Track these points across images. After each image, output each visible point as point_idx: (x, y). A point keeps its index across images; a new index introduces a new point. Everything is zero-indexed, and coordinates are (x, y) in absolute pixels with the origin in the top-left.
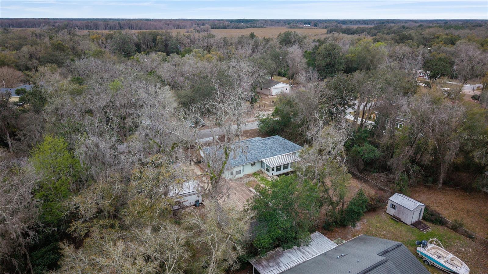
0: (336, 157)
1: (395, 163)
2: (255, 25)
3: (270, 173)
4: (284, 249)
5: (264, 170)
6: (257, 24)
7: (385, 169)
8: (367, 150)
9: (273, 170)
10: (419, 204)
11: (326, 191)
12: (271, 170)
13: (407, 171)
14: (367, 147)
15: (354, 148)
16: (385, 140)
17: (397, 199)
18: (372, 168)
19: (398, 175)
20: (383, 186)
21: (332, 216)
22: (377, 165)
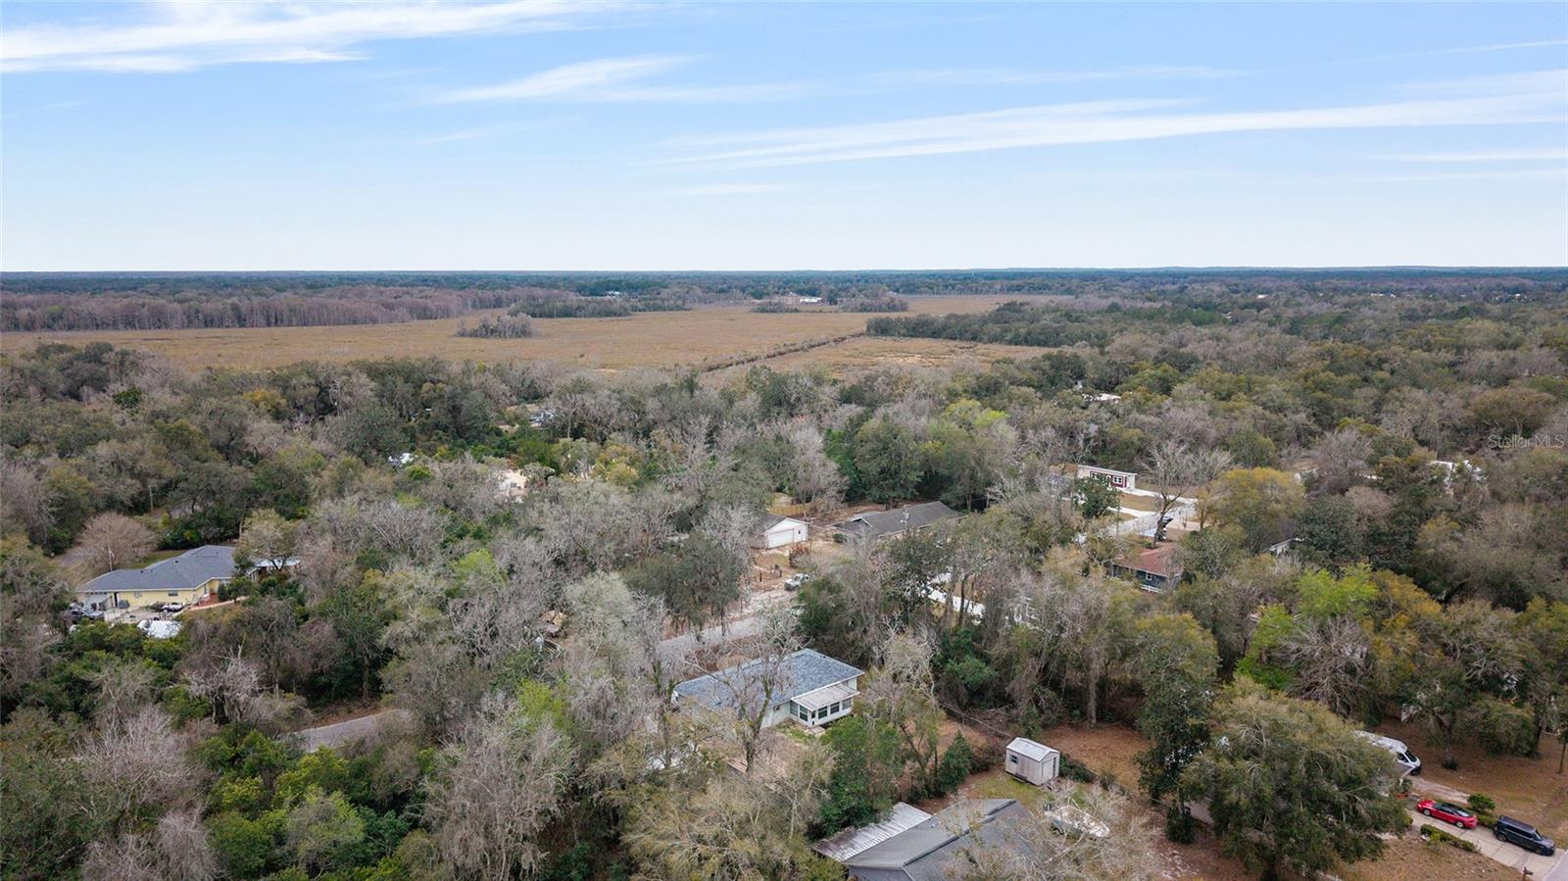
0: (918, 683)
1: (1017, 688)
2: (659, 302)
3: (809, 723)
4: (856, 827)
5: (797, 718)
6: (663, 300)
7: (1005, 700)
8: (970, 667)
9: (813, 716)
10: (1049, 750)
11: (909, 739)
12: (809, 716)
13: (1036, 701)
14: (971, 661)
15: (949, 666)
16: (997, 650)
17: (1019, 746)
18: (982, 700)
19: (1023, 708)
20: (1002, 730)
21: (920, 779)
22: (990, 693)
